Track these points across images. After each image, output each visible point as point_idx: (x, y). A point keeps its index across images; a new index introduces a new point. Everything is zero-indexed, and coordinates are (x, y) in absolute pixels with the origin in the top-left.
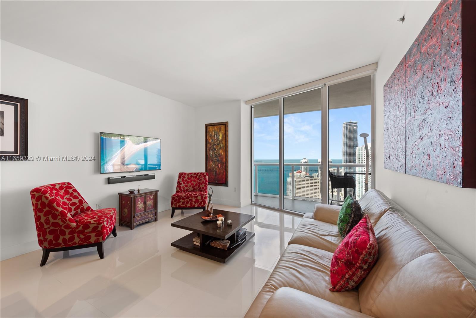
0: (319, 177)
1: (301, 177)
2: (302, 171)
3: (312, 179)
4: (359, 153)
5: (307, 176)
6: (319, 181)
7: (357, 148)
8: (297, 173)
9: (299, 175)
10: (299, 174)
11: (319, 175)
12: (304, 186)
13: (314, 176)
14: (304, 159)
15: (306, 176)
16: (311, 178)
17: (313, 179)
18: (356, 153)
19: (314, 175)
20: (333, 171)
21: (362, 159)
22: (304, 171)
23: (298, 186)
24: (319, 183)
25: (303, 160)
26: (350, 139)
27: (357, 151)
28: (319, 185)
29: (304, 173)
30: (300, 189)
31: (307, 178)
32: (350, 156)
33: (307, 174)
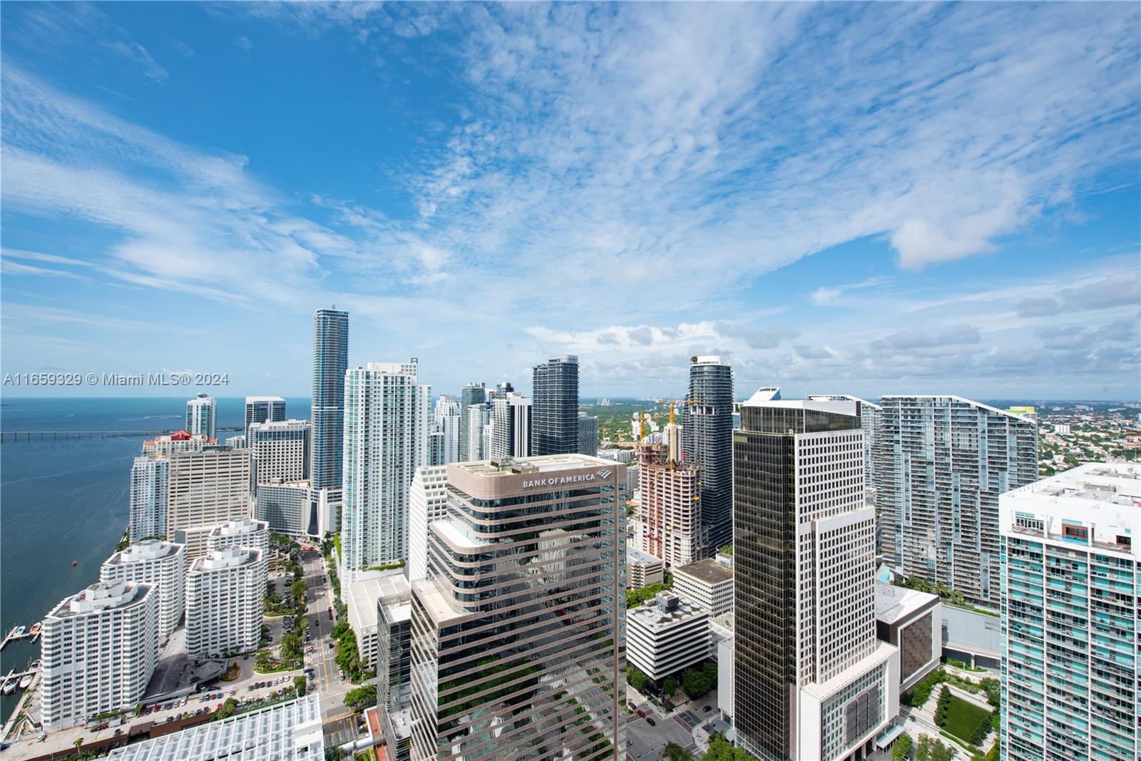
0: (249, 445)
1: (190, 451)
2: (194, 432)
3: (227, 453)
4: (352, 383)
5: (211, 448)
6: (249, 456)
7: (348, 372)
8: (173, 438)
9: (180, 445)
10: (180, 442)
11: (249, 439)
12: (197, 479)
13: (232, 444)
14: (201, 396)
15: (205, 449)
16: (223, 453)
17: (230, 453)
18: (346, 383)
19: (232, 440)
20: (288, 427)
21: (357, 396)
22: (199, 432)
23: (177, 482)
24: (249, 464)
25: (196, 399)
26: (332, 350)
27: (346, 379)
28: (248, 468)
29: (199, 438)
30: (184, 490)
31: (209, 452)
32: (331, 390)
33: (208, 441)
